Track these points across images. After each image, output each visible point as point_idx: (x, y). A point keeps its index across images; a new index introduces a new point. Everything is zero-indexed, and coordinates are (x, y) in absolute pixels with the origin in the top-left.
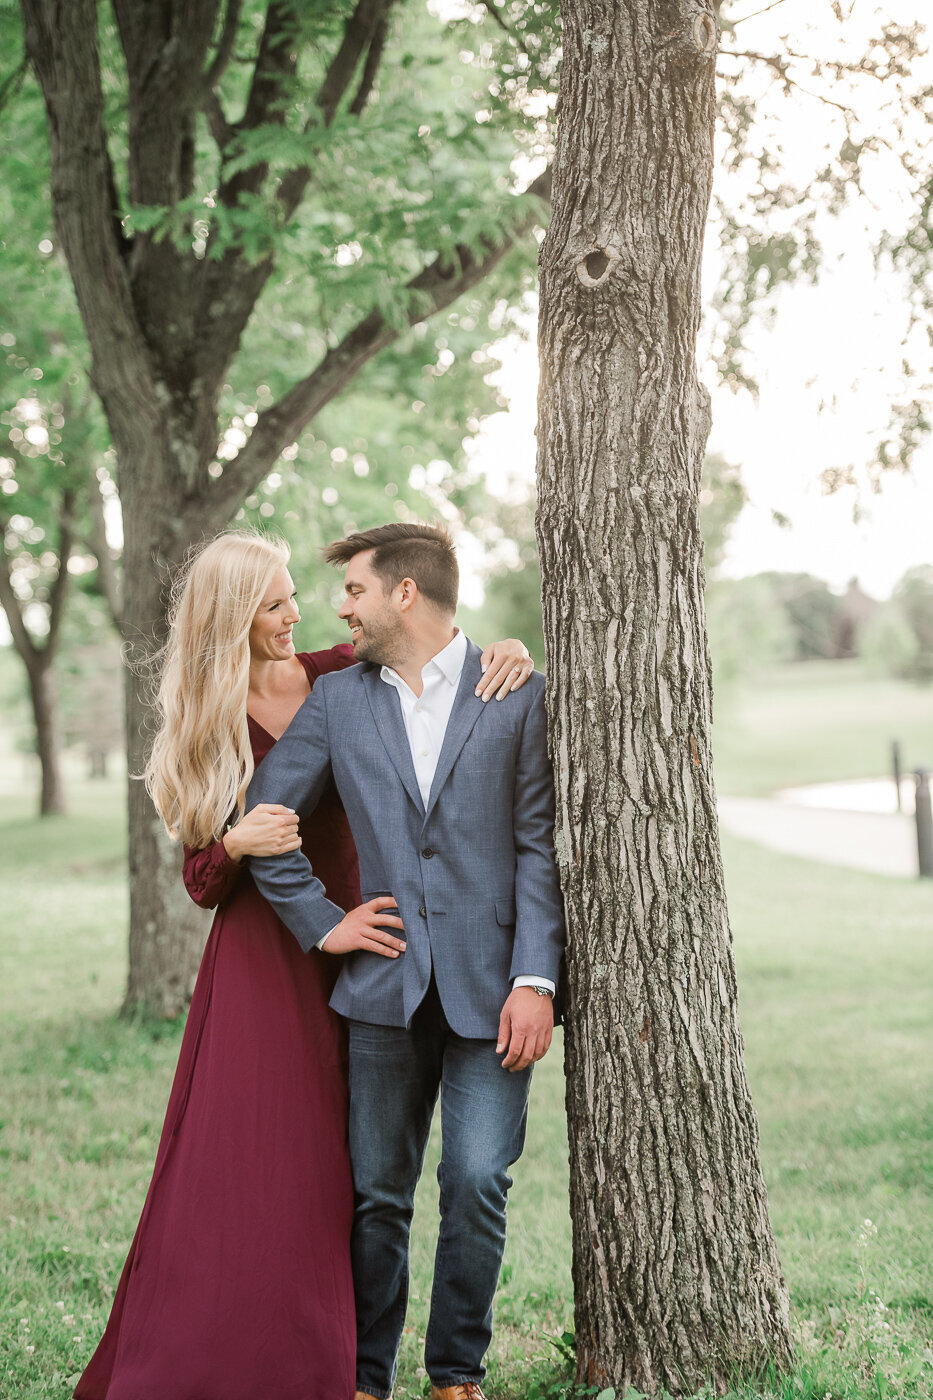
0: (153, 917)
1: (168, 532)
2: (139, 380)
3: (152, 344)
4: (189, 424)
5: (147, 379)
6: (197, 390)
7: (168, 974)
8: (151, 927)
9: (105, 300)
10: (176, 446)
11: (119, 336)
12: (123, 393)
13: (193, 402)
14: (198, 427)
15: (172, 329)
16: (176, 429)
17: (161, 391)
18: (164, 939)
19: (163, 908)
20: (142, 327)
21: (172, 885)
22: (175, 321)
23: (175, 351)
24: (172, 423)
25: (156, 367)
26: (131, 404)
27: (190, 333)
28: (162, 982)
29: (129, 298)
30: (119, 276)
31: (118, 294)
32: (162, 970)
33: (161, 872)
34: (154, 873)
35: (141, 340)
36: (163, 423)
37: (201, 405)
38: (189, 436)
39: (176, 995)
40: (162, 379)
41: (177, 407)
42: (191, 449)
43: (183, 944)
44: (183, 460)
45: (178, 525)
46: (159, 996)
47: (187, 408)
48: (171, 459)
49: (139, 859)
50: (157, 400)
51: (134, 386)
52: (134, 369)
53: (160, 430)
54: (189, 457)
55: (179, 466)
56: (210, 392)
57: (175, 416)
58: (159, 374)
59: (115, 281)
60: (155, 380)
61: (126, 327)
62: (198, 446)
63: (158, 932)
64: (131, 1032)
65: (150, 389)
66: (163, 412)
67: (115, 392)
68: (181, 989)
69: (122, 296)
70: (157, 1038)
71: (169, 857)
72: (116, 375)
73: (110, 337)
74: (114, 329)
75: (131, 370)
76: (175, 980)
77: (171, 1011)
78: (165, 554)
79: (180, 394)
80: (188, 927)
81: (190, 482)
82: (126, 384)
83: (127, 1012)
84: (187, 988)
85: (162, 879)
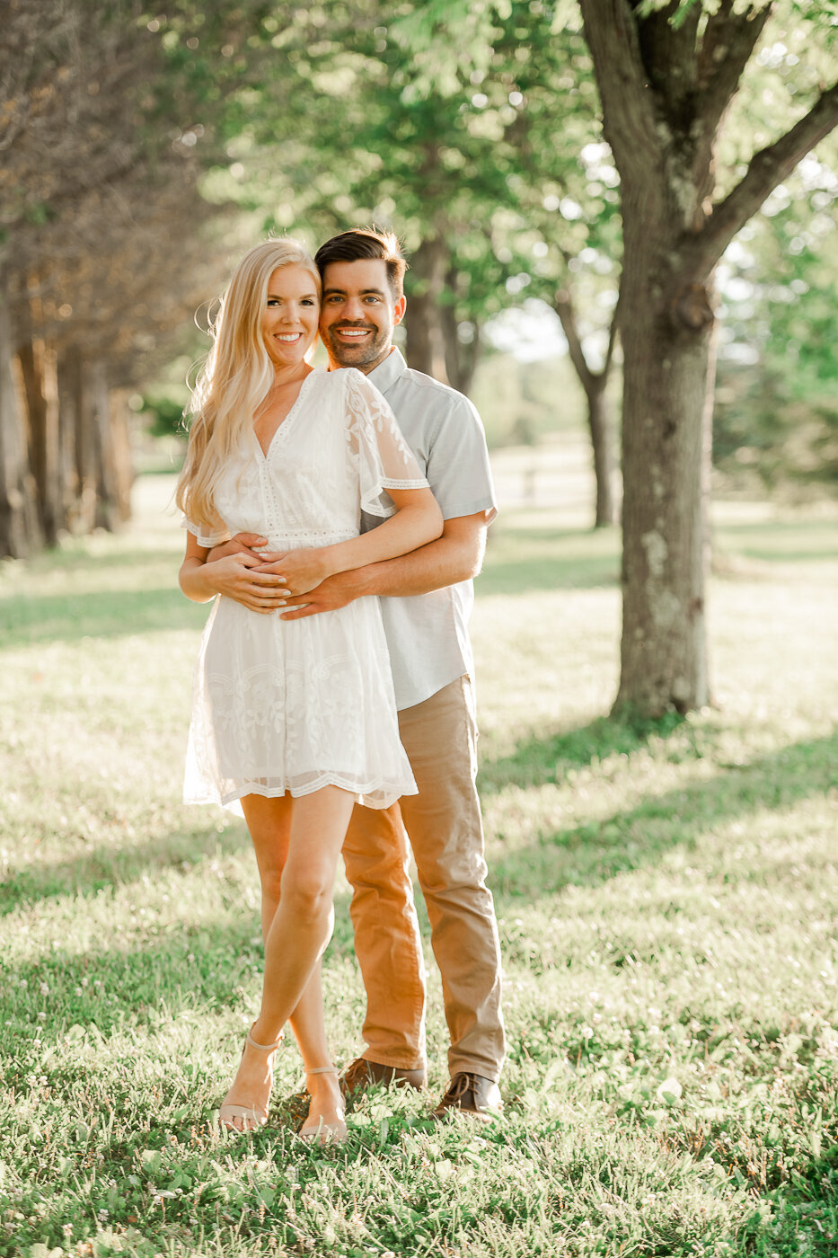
0: (642, 623)
1: (665, 264)
2: (643, 121)
3: (658, 87)
4: (689, 163)
5: (650, 120)
6: (697, 130)
7: (655, 676)
8: (639, 633)
9: (614, 46)
10: (675, 183)
11: (625, 79)
12: (627, 133)
13: (692, 141)
14: (697, 165)
15: (676, 72)
16: (676, 168)
17: (663, 131)
18: (651, 645)
19: (651, 616)
20: (648, 71)
21: (660, 593)
22: (679, 65)
23: (678, 93)
24: (672, 162)
25: (659, 108)
26: (634, 143)
27: (693, 76)
28: (648, 685)
29: (635, 42)
30: (626, 21)
31: (625, 39)
32: (649, 673)
33: (650, 582)
34: (643, 581)
35: (646, 82)
36: (664, 162)
37: (701, 145)
38: (689, 174)
39: (660, 696)
40: (664, 120)
41: (677, 146)
42: (690, 187)
43: (668, 650)
44: (682, 197)
45: (675, 259)
46: (645, 696)
47: (687, 148)
48: (670, 195)
49: (631, 569)
50: (657, 139)
51: (638, 126)
52: (639, 108)
53: (661, 168)
54: (687, 194)
55: (677, 203)
56: (710, 133)
57: (675, 155)
58: (662, 115)
59: (623, 26)
60: (658, 121)
61: (633, 70)
62: (697, 184)
63: (646, 637)
64: (618, 729)
65: (652, 129)
66: (665, 153)
67: (619, 132)
68: (665, 691)
69: (630, 41)
70: (640, 735)
71: (657, 568)
72: (621, 116)
73: (616, 80)
74: (619, 72)
75: (635, 111)
76: (660, 683)
77: (656, 711)
78: (663, 286)
79: (681, 134)
80: (673, 634)
81: (688, 218)
82: (630, 125)
83: (616, 711)
84: (672, 689)
85: (651, 588)
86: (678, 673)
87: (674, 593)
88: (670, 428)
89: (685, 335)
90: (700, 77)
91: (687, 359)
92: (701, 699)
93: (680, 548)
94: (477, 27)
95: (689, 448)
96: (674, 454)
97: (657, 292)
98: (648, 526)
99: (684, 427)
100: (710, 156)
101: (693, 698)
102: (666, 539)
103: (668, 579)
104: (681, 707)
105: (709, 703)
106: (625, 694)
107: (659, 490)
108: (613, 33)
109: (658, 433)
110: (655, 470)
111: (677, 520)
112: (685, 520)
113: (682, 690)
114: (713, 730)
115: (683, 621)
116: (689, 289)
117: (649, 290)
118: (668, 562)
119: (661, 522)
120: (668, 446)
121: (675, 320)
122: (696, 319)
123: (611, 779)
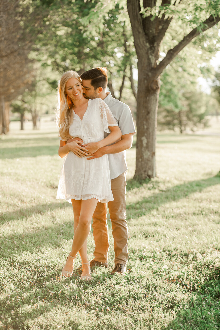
0: (141, 158)
1: (148, 75)
3: (146, 34)
4: (153, 52)
5: (145, 42)
6: (155, 45)
8: (140, 160)
9: (137, 25)
10: (150, 57)
11: (139, 32)
12: (139, 45)
13: (154, 47)
14: (155, 53)
15: (151, 31)
16: (150, 53)
17: (148, 45)
18: (143, 163)
19: (143, 156)
20: (144, 31)
21: (145, 151)
22: (151, 30)
23: (151, 36)
24: (150, 52)
25: (147, 39)
26: (141, 47)
27: (154, 32)
28: (142, 172)
29: (142, 24)
30: (140, 19)
31: (139, 23)
32: (142, 169)
33: (143, 148)
34: (142, 148)
35: (144, 33)
36: (148, 52)
37: (156, 48)
38: (153, 55)
39: (145, 174)
40: (148, 42)
41: (151, 48)
42: (153, 58)
43: (147, 164)
44: (152, 60)
45: (150, 74)
46: (142, 174)
47: (153, 49)
48: (149, 59)
49: (139, 145)
50: (147, 46)
51: (142, 43)
52: (142, 39)
53: (147, 53)
54: (153, 59)
55: (151, 61)
56: (158, 45)
57: (150, 50)
58: (147, 41)
59: (139, 20)
60: (146, 42)
61: (141, 30)
62: (155, 57)
63: (142, 161)
64: (135, 182)
65: (145, 44)
66: (148, 49)
67: (138, 45)
68: (146, 173)
69: (140, 24)
70: (141, 183)
71: (145, 145)
72: (138, 41)
73: (137, 33)
74: (138, 31)
75: (141, 40)
76: (145, 171)
77: (144, 178)
78: (147, 80)
79: (152, 45)
80: (148, 160)
81: (153, 65)
82: (140, 43)
83: (135, 177)
84: (148, 173)
85: (143, 150)
86: (149, 169)
87: (149, 151)
88: (148, 113)
89: (152, 91)
90: (156, 33)
91: (152, 97)
92: (154, 175)
93: (150, 140)
94: (100, 20)
95: (153, 117)
96: (149, 119)
97: (146, 81)
98: (143, 135)
99: (151, 112)
100: (158, 50)
101: (152, 175)
102: (147, 138)
103: (147, 147)
104: (150, 177)
105: (156, 176)
106: (137, 174)
107: (145, 127)
108: (137, 22)
109: (145, 114)
110: (145, 123)
111: (149, 134)
112: (151, 134)
113: (150, 173)
114: (158, 182)
115: (151, 157)
116: (153, 81)
117: (144, 81)
118: (147, 144)
119: (146, 134)
120: (148, 117)
121: (150, 88)
122: (155, 88)
123: (136, 193)
